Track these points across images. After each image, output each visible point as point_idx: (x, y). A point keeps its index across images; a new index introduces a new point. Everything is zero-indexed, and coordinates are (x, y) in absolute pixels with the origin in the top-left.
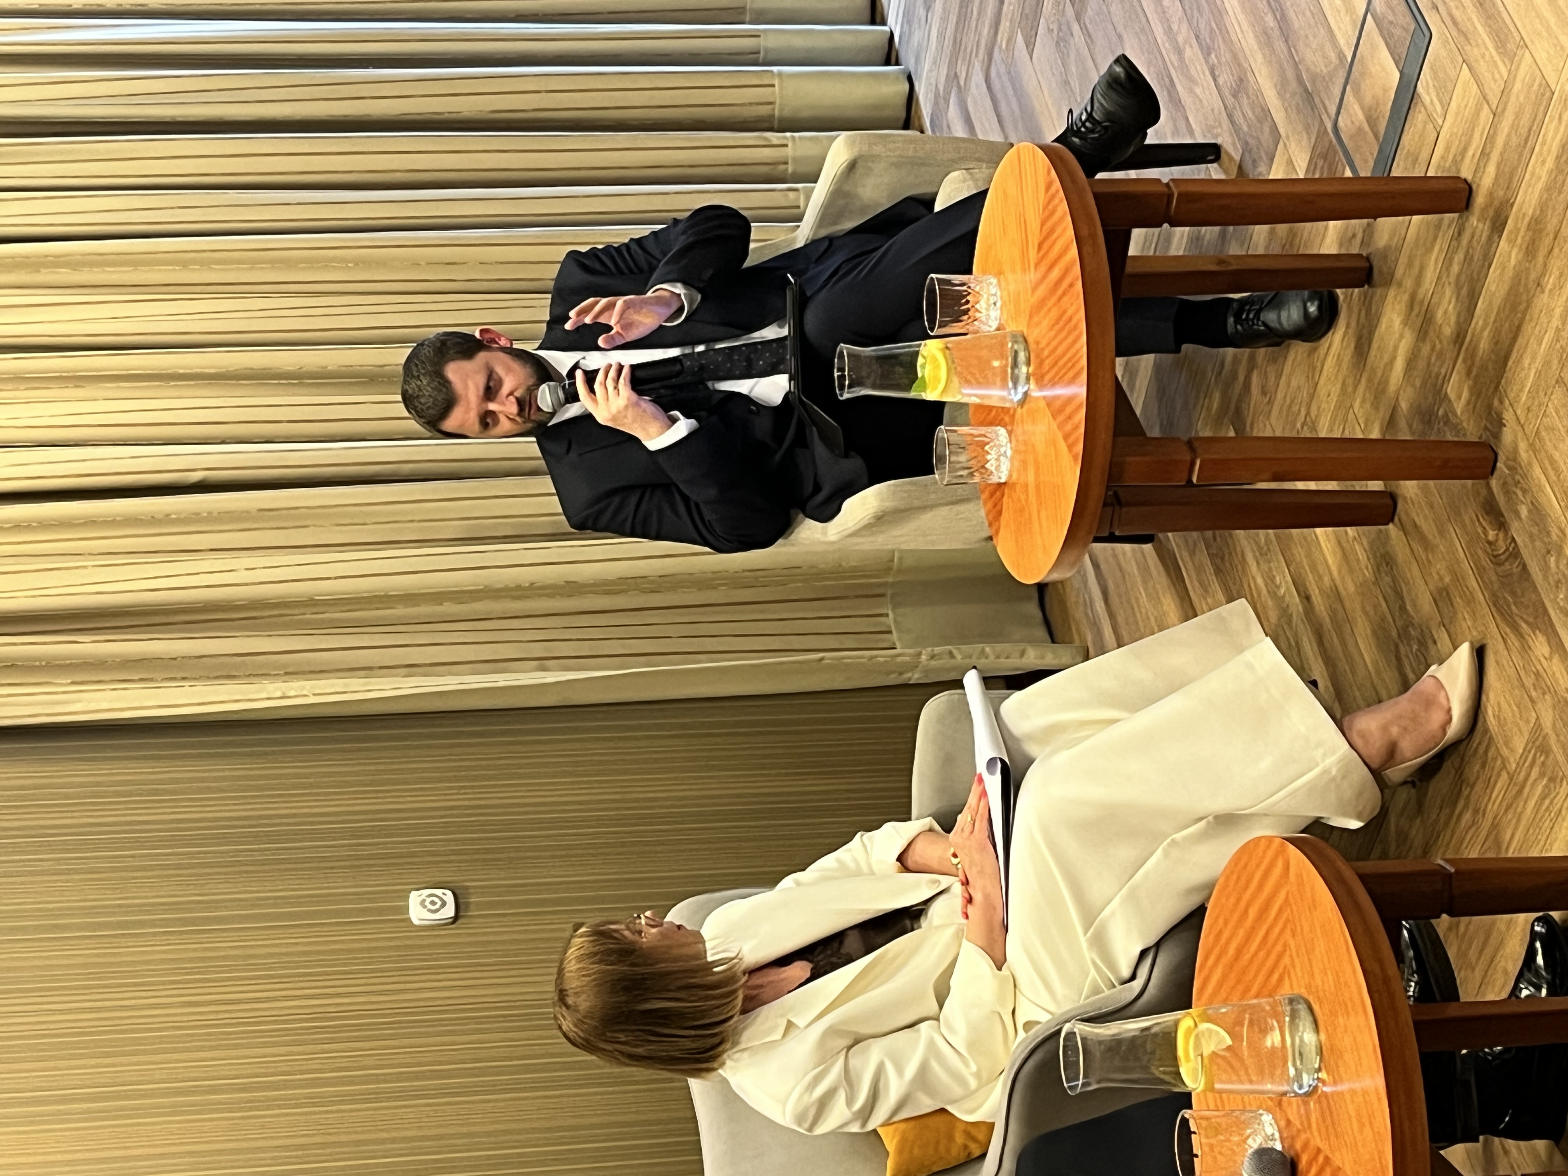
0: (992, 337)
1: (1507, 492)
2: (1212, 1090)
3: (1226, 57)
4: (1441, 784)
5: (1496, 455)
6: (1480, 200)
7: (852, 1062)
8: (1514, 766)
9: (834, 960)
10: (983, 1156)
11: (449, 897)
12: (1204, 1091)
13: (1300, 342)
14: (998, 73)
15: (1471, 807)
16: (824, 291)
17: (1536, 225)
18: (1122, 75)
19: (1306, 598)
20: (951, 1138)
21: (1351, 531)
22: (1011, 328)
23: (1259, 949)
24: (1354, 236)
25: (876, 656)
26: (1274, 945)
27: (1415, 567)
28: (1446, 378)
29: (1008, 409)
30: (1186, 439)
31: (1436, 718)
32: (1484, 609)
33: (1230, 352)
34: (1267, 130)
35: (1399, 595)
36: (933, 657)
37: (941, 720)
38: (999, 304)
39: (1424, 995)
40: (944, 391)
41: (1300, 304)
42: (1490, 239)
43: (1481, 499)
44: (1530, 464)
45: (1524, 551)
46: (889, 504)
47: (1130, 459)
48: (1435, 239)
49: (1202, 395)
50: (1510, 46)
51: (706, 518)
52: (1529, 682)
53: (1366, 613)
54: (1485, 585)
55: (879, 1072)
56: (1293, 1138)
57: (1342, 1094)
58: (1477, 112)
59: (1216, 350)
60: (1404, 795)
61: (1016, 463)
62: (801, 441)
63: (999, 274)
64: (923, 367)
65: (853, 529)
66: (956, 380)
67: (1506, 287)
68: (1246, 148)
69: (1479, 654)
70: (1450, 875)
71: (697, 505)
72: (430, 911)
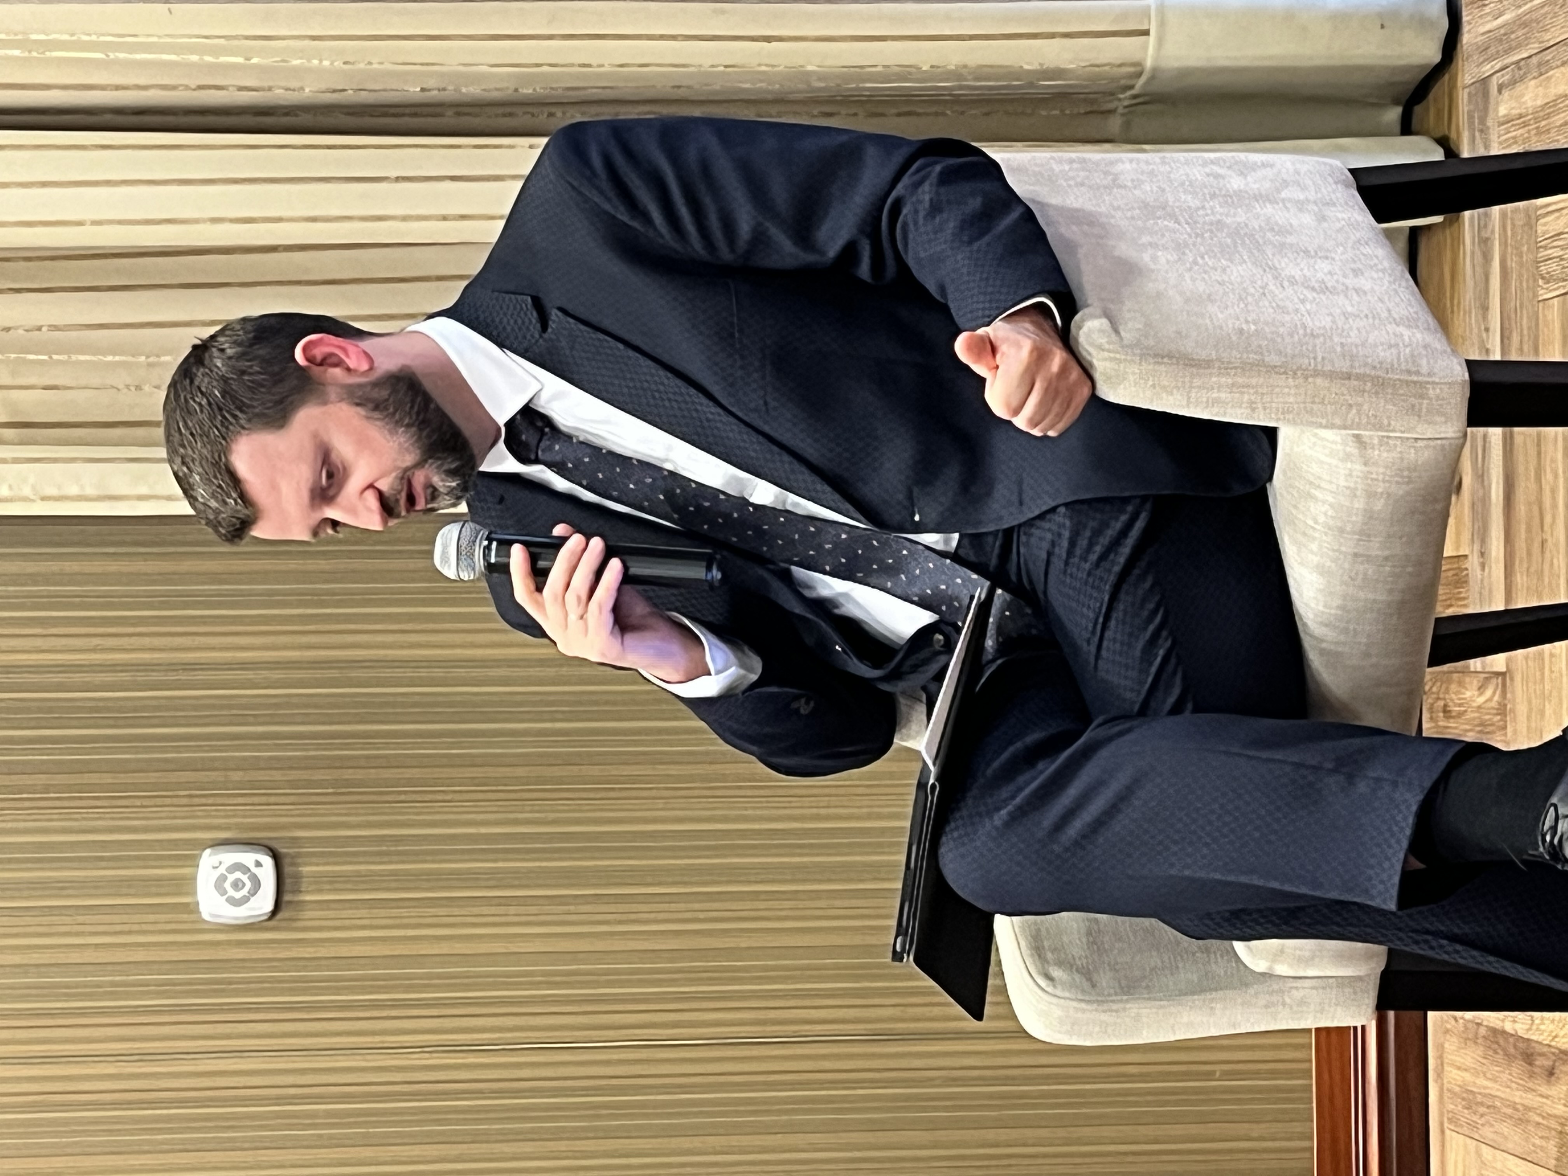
11: (266, 866)
72: (232, 899)
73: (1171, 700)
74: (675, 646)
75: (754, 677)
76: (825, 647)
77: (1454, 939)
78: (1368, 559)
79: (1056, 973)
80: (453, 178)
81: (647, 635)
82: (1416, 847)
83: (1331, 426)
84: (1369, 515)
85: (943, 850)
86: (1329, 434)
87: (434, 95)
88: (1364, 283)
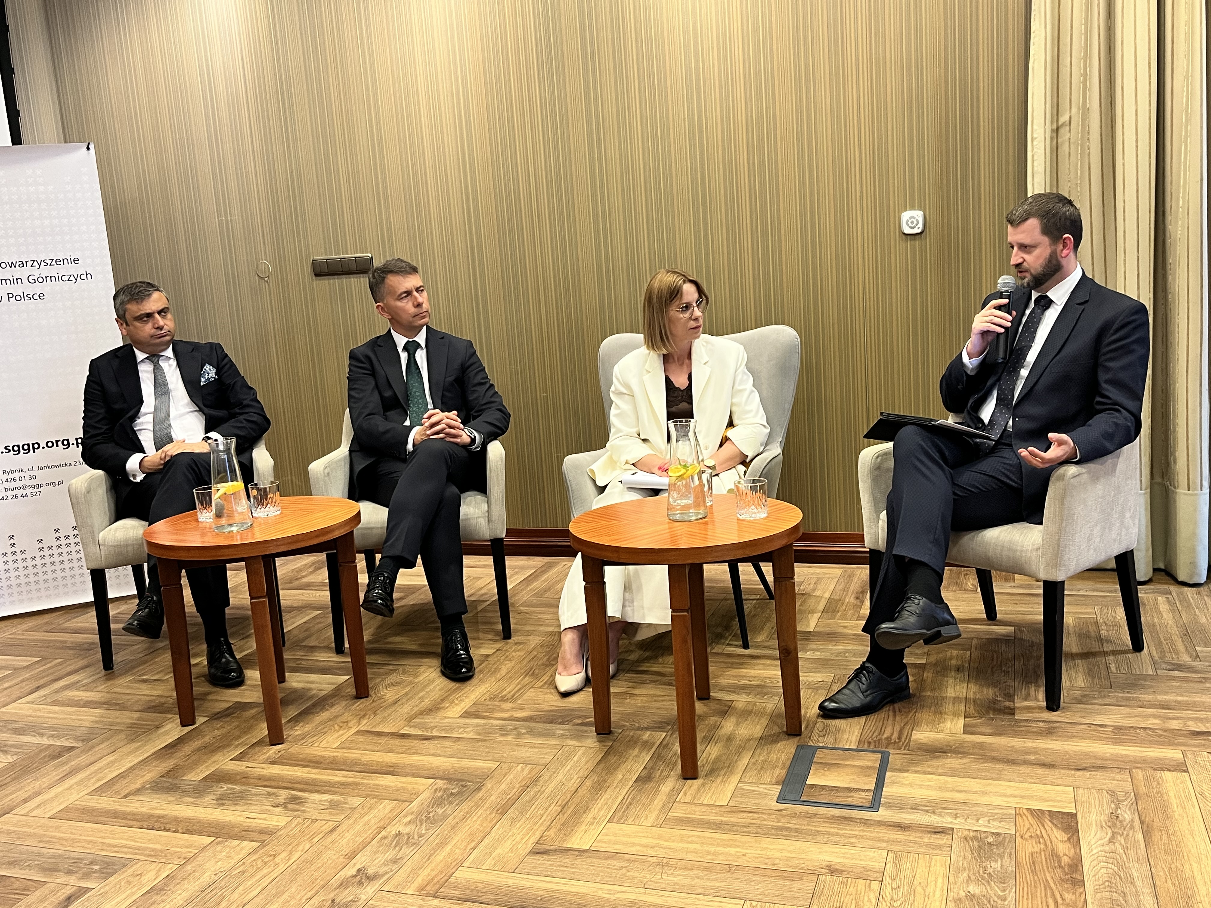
11: (917, 231)
72: (910, 221)
73: (958, 492)
74: (978, 349)
75: (969, 373)
76: (977, 392)
77: (887, 570)
78: (1002, 551)
79: (879, 459)
80: (1138, 275)
81: (981, 341)
82: (912, 560)
83: (1043, 540)
84: (1016, 551)
85: (912, 426)
86: (1040, 540)
87: (1169, 267)
88: (1092, 551)
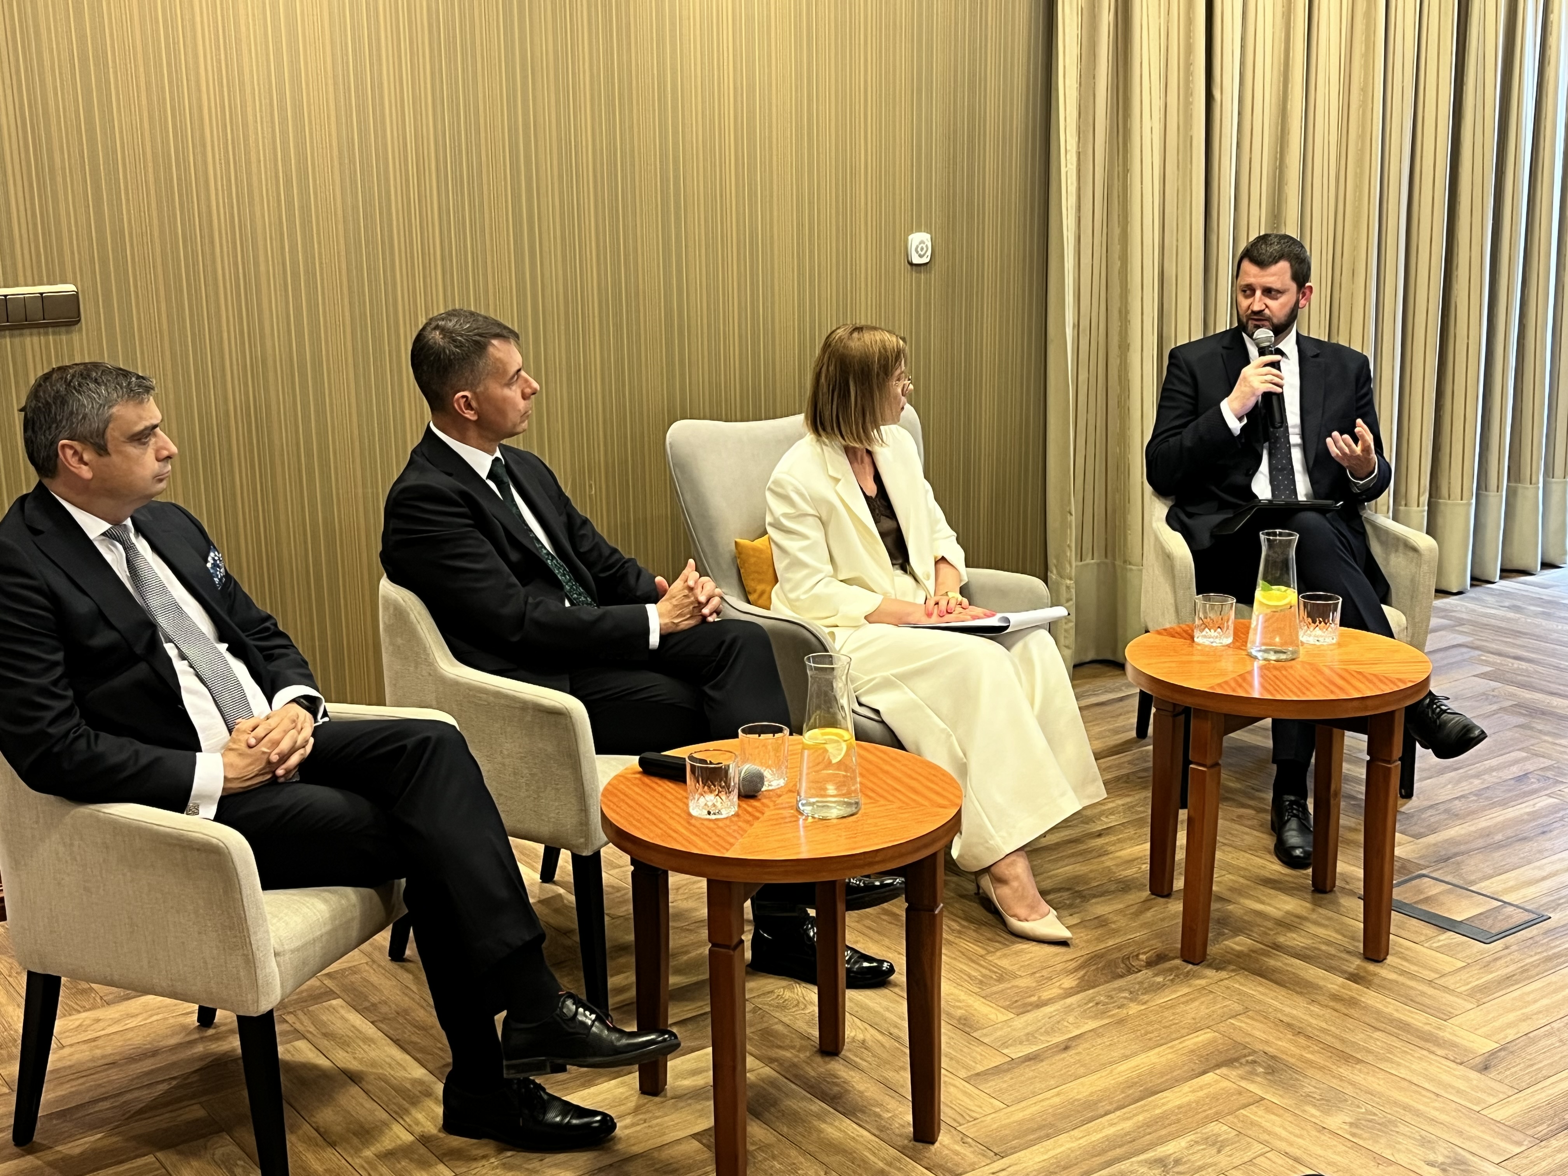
0: (1297, 638)
1: (1171, 970)
2: (803, 749)
3: (1474, 806)
4: (978, 911)
5: (1197, 964)
6: (1372, 967)
7: (811, 519)
8: (990, 958)
9: (877, 511)
10: (749, 602)
11: (925, 260)
12: (803, 743)
13: (1275, 842)
14: (1462, 654)
15: (964, 930)
16: (1330, 526)
17: (1352, 1002)
18: (1472, 735)
19: (1099, 835)
20: (760, 581)
21: (1146, 867)
22: (1302, 651)
23: (888, 785)
24: (1347, 883)
25: (1071, 550)
26: (893, 795)
27: (1121, 906)
28: (1249, 936)
29: (1246, 646)
30: (1220, 762)
31: (1022, 911)
32: (1092, 949)
33: (1269, 796)
34: (1422, 830)
35: (1102, 895)
36: (1068, 587)
37: (1032, 590)
38: (1317, 643)
39: (851, 889)
40: (1261, 603)
41: (1301, 844)
42: (1345, 972)
43: (1167, 953)
44: (1190, 986)
45: (1134, 976)
46: (1178, 564)
47: (1209, 722)
48: (1344, 936)
49: (1238, 776)
50: (1479, 996)
51: (1170, 439)
52: (1045, 973)
53: (1091, 871)
54: (1109, 950)
55: (804, 537)
56: (769, 798)
57: (799, 831)
58: (1434, 970)
59: (1272, 788)
60: (971, 887)
61: (1207, 649)
62: (1223, 506)
63: (1339, 645)
64: (1279, 590)
65: (1161, 539)
66: (1269, 611)
67: (1311, 980)
68: (1410, 816)
69: (1063, 943)
70: (933, 911)
71: (1180, 433)
72: (917, 247)
